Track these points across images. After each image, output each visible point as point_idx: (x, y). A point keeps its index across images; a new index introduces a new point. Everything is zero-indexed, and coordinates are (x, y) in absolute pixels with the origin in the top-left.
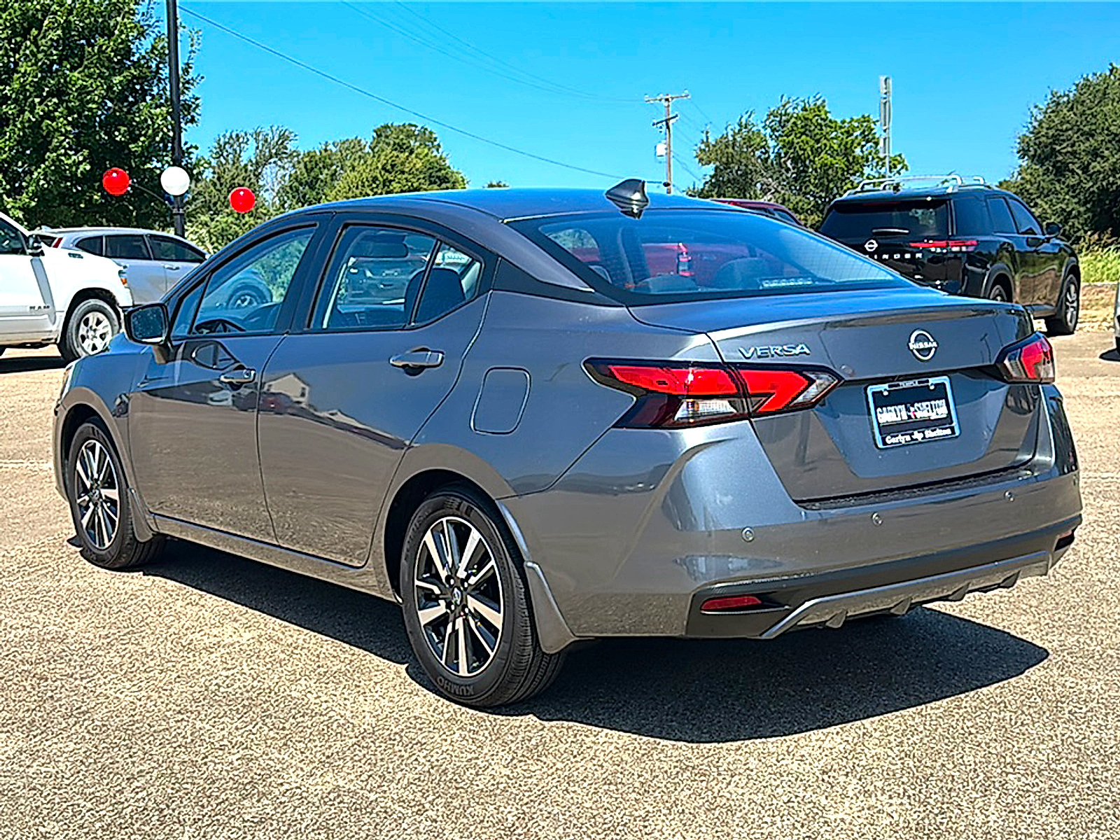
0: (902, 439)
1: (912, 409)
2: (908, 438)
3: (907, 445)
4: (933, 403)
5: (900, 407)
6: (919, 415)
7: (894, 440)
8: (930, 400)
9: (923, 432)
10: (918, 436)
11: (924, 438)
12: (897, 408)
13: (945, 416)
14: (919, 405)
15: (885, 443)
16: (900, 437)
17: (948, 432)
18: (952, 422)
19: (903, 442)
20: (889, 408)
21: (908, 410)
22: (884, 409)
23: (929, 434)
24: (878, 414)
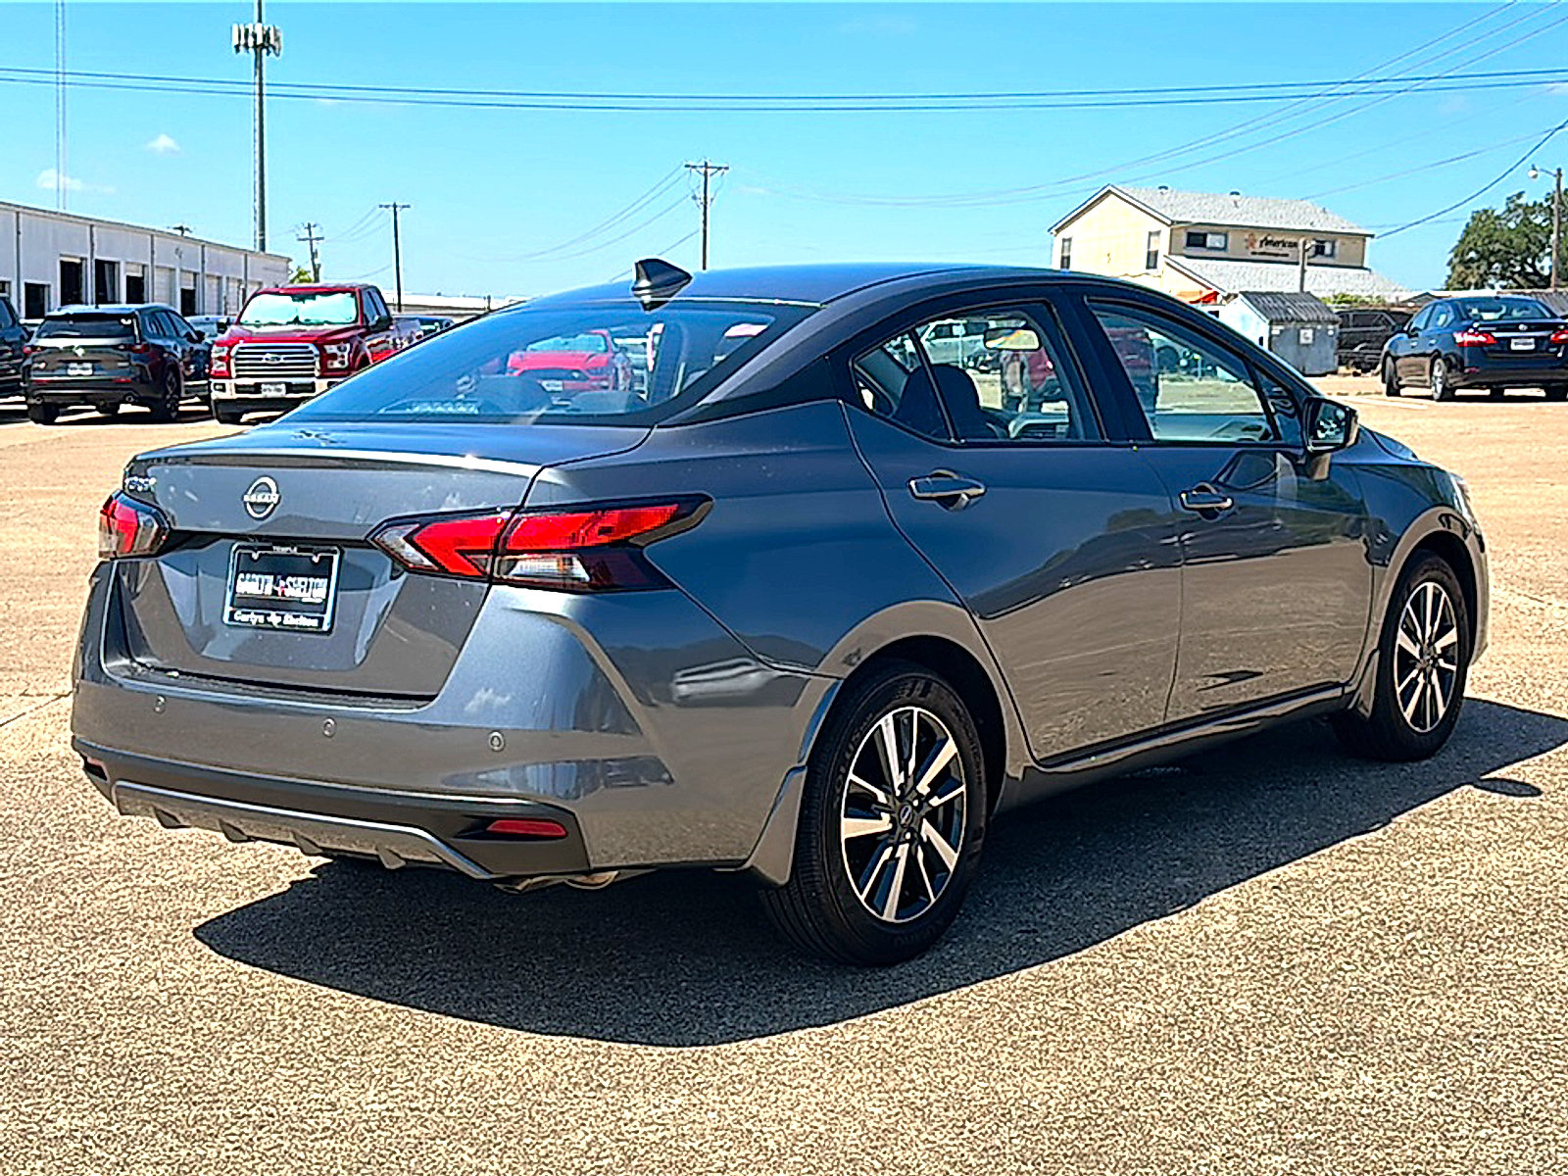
0: (255, 618)
1: (282, 583)
2: (261, 619)
3: (258, 627)
4: (311, 580)
5: (267, 577)
6: (289, 592)
7: (245, 618)
8: (309, 576)
9: (283, 616)
10: (274, 619)
11: (281, 623)
12: (263, 577)
13: (319, 601)
14: (293, 580)
15: (231, 618)
16: (252, 615)
17: (315, 623)
18: (324, 612)
19: (254, 623)
20: (254, 576)
21: (276, 583)
22: (248, 576)
23: (289, 619)
24: (239, 581)
